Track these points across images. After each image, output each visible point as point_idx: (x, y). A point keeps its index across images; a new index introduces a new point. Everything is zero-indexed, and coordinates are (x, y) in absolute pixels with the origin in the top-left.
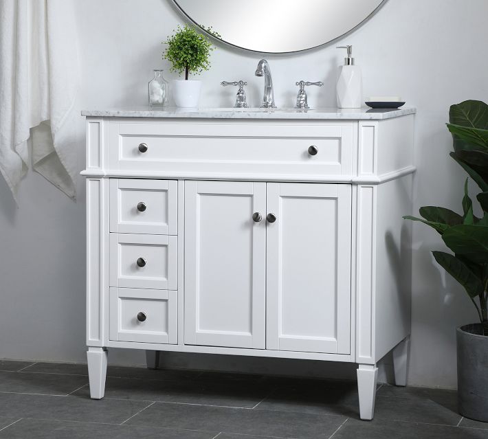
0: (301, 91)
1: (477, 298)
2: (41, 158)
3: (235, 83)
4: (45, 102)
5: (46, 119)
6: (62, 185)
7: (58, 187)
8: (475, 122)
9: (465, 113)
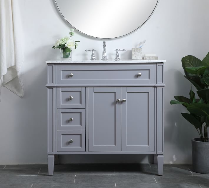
0: (117, 53)
1: (198, 129)
2: (8, 81)
3: (90, 50)
4: (13, 58)
5: (14, 65)
6: (16, 92)
7: (14, 93)
8: (192, 63)
9: (187, 60)
